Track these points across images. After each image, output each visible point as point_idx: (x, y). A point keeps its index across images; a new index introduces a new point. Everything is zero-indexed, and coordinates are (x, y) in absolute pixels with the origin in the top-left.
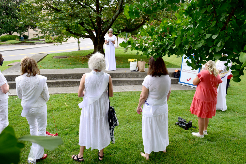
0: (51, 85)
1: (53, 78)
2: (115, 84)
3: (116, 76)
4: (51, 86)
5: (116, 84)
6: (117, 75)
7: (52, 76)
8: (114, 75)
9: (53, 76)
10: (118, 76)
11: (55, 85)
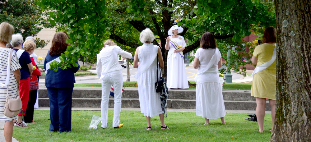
0: (93, 104)
1: (95, 96)
2: (187, 106)
3: (189, 97)
4: (93, 106)
5: (189, 108)
6: (191, 95)
7: (93, 93)
8: (186, 95)
9: (95, 93)
10: (192, 97)
11: (99, 105)
